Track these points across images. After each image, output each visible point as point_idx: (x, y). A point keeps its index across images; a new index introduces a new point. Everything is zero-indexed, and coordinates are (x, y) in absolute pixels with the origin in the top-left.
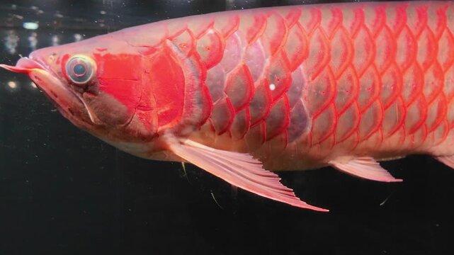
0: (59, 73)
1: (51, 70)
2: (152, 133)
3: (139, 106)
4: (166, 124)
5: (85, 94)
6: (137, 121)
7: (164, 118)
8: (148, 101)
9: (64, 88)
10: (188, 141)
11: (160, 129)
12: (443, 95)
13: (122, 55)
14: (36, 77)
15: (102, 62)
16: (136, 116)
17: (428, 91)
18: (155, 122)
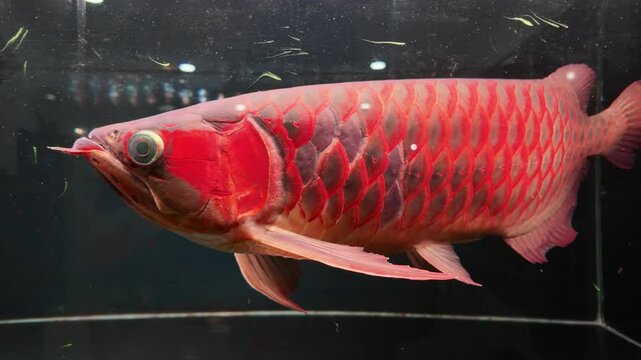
0: (121, 153)
1: (111, 151)
2: (231, 222)
3: (215, 191)
4: (248, 211)
5: (151, 177)
6: (212, 208)
7: (244, 204)
8: (226, 185)
9: (125, 171)
10: (273, 228)
11: (240, 216)
12: (526, 177)
13: (194, 131)
14: (95, 160)
15: (171, 140)
16: (211, 202)
17: (514, 174)
18: (234, 208)
